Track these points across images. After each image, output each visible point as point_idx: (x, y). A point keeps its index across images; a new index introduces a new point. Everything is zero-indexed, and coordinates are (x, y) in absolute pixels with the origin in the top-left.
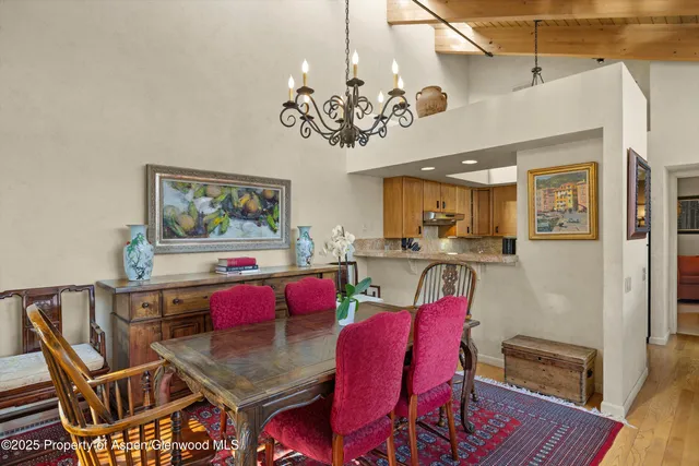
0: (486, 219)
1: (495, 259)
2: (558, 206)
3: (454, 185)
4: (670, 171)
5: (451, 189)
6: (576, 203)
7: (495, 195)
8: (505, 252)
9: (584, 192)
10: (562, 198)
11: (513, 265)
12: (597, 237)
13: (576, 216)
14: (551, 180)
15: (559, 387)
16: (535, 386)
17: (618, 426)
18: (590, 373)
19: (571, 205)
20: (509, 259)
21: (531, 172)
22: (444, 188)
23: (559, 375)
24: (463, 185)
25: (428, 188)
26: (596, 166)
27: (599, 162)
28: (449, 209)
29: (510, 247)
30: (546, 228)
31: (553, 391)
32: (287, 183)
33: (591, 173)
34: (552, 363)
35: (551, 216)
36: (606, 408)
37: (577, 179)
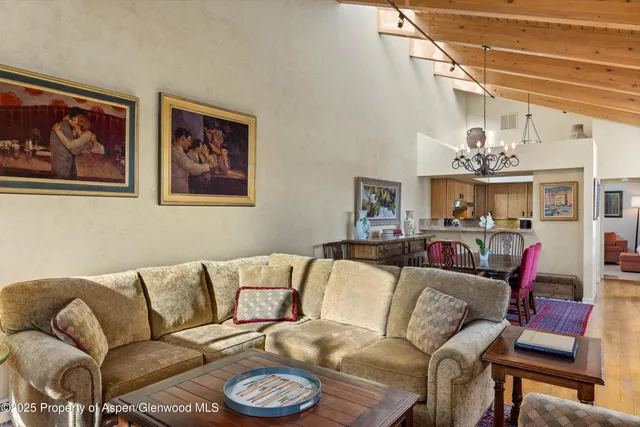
2: (557, 203)
6: (566, 202)
7: (490, 190)
8: (522, 227)
9: (571, 197)
10: (560, 199)
11: (530, 234)
13: (566, 208)
15: (560, 294)
17: (591, 307)
18: (575, 287)
19: (564, 203)
21: (542, 184)
22: (463, 185)
23: (561, 288)
26: (578, 183)
27: (580, 181)
28: (465, 199)
30: (550, 214)
31: (558, 296)
32: (399, 185)
33: (574, 187)
34: (558, 282)
35: (553, 208)
36: (584, 301)
37: (567, 189)
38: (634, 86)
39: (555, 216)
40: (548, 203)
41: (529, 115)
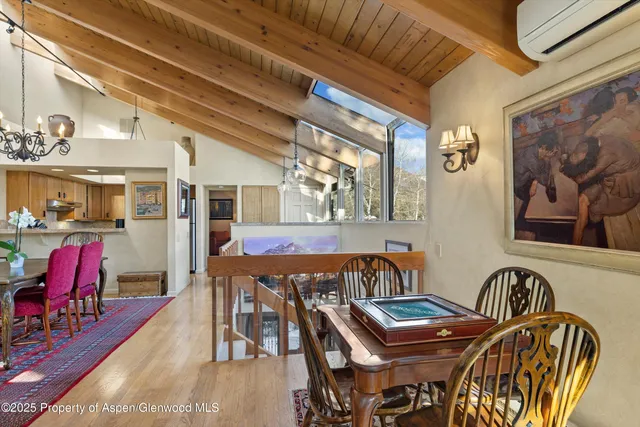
0: (98, 207)
1: (112, 230)
2: (148, 202)
3: (73, 181)
4: (205, 187)
5: (70, 183)
6: (156, 201)
7: (106, 191)
8: (117, 227)
9: (160, 195)
10: (150, 198)
11: (122, 233)
12: (166, 218)
13: (157, 207)
14: (144, 188)
15: (148, 291)
16: (136, 294)
17: (171, 300)
18: (163, 282)
19: (154, 202)
20: (120, 230)
21: (134, 183)
22: (64, 183)
23: (147, 285)
24: (80, 182)
25: (50, 181)
26: (166, 184)
27: (167, 182)
28: (68, 199)
29: (121, 223)
30: (142, 213)
31: (146, 293)
33: (163, 187)
34: (145, 280)
35: (144, 207)
36: (169, 294)
37: (157, 188)
38: (201, 97)
39: (147, 215)
40: (140, 202)
41: (136, 119)
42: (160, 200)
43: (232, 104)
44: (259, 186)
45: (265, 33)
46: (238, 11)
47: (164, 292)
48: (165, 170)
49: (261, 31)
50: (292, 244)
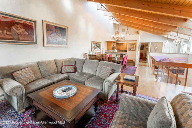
2: (132, 47)
12: (135, 51)
14: (131, 44)
18: (134, 63)
20: (126, 53)
26: (136, 43)
28: (114, 46)
29: (125, 51)
32: (101, 43)
34: (131, 63)
36: (136, 66)
37: (134, 44)
38: (148, 24)
39: (131, 50)
40: (130, 47)
41: (127, 29)
42: (134, 47)
43: (156, 24)
44: (156, 43)
45: (181, 12)
46: (173, 9)
47: (134, 66)
48: (137, 41)
49: (179, 12)
50: (169, 59)
